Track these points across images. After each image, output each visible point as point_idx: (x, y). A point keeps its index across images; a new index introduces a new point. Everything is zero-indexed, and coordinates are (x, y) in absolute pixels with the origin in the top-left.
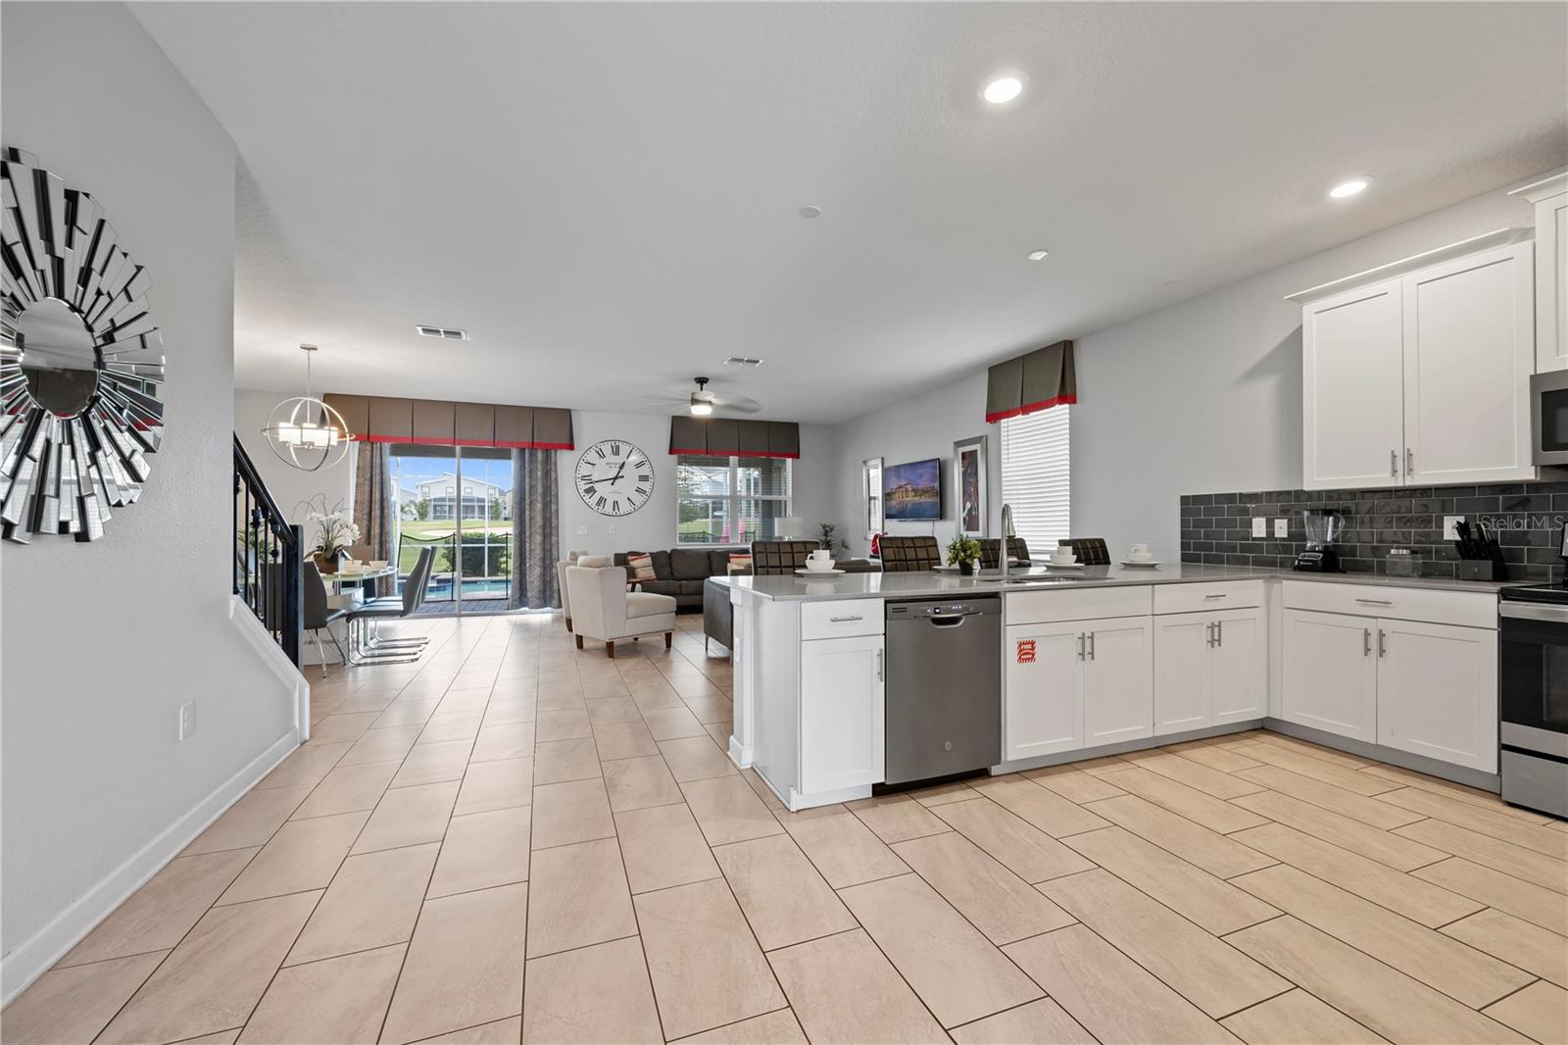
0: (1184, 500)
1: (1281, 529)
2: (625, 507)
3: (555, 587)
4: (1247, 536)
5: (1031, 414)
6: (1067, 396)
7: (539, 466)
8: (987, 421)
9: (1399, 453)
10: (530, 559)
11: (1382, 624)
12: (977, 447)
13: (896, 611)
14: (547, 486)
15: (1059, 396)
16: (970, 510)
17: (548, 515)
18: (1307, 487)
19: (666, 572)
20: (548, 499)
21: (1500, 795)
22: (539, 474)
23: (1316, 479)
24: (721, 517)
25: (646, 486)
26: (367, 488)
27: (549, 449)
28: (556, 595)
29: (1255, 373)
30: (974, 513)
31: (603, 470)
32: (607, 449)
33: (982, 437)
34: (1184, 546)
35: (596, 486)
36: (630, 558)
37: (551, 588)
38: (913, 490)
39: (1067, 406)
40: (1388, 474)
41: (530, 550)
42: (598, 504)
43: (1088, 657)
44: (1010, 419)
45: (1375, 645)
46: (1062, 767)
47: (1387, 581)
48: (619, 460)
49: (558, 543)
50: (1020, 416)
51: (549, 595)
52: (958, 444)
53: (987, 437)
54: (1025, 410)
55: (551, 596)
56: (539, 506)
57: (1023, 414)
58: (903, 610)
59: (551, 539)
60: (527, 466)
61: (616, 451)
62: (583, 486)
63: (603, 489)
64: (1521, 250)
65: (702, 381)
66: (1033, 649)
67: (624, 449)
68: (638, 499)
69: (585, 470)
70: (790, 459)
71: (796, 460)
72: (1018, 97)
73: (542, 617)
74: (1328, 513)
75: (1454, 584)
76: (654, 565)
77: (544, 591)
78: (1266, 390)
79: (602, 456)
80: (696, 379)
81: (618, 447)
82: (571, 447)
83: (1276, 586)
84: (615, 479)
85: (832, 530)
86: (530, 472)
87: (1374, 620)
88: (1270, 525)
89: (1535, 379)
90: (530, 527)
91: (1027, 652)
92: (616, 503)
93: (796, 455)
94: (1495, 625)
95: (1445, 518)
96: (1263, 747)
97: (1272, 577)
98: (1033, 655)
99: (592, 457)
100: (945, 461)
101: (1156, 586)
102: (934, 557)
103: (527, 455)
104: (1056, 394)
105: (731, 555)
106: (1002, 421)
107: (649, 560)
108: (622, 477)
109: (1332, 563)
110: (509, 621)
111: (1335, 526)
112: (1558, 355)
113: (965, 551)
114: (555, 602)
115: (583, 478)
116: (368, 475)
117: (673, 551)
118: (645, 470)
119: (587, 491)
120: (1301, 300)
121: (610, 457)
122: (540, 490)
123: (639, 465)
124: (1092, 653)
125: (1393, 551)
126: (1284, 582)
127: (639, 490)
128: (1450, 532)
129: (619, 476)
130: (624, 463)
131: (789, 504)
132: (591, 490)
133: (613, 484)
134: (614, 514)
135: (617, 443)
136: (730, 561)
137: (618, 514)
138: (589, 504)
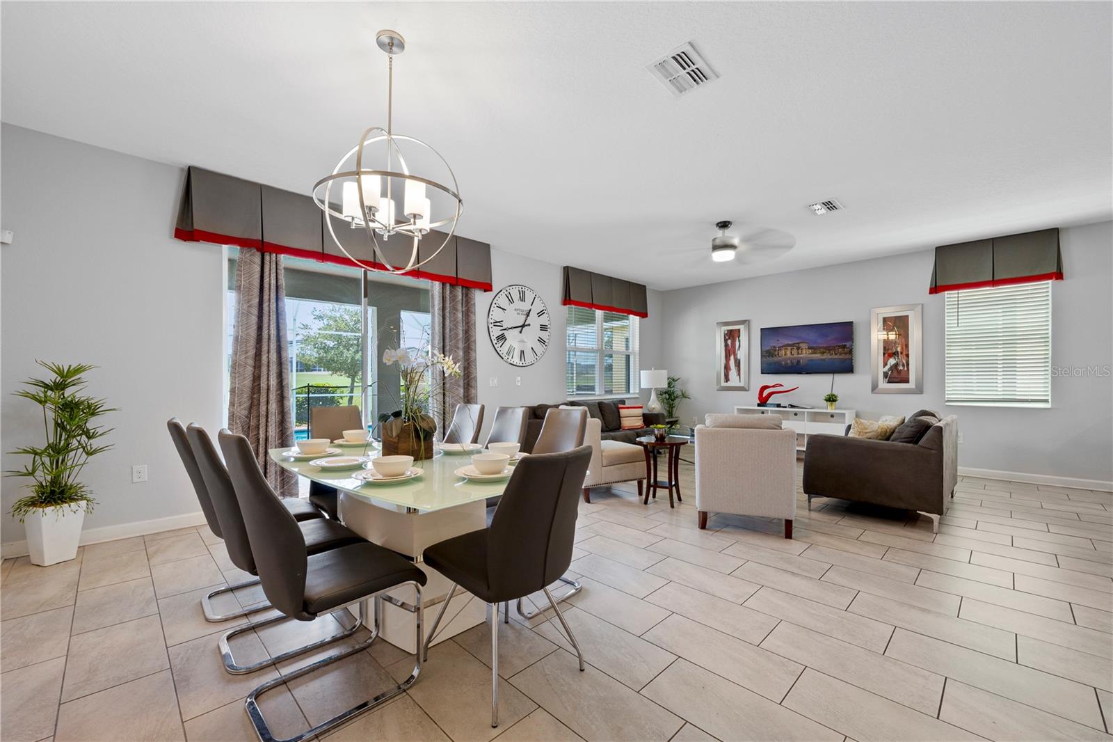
2: (529, 357)
7: (459, 306)
8: (932, 291)
12: (908, 313)
15: (1056, 272)
16: (894, 366)
25: (544, 335)
26: (254, 319)
27: (468, 286)
30: (901, 368)
31: (512, 317)
32: (515, 294)
33: (917, 305)
35: (507, 334)
42: (508, 353)
48: (525, 306)
50: (983, 289)
53: (923, 305)
54: (993, 283)
56: (461, 354)
57: (989, 287)
61: (523, 297)
62: (496, 332)
63: (512, 338)
65: (724, 225)
67: (529, 296)
68: (539, 348)
69: (497, 315)
70: (638, 317)
71: (642, 317)
79: (512, 301)
80: (718, 224)
81: (524, 292)
82: (487, 287)
84: (523, 326)
92: (522, 353)
99: (502, 300)
100: (855, 324)
103: (448, 292)
104: (1053, 271)
105: (620, 406)
106: (951, 292)
108: (529, 325)
115: (495, 323)
116: (256, 300)
118: (545, 319)
119: (498, 339)
121: (518, 304)
123: (539, 314)
127: (541, 341)
129: (526, 323)
130: (530, 310)
131: (635, 358)
132: (502, 338)
133: (521, 332)
134: (521, 365)
135: (523, 289)
136: (619, 412)
137: (524, 365)
138: (500, 353)
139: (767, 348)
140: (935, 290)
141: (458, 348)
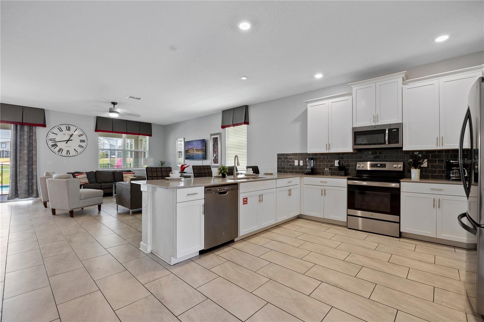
0: (278, 155)
1: (301, 163)
2: (72, 153)
3: (35, 188)
4: (294, 165)
5: (236, 127)
6: (247, 123)
7: (26, 134)
8: (222, 128)
9: (327, 144)
10: (20, 176)
11: (325, 187)
12: (218, 136)
13: (208, 190)
14: (30, 143)
15: (244, 122)
16: (215, 157)
17: (31, 156)
18: (308, 152)
19: (94, 180)
20: (31, 148)
21: (347, 227)
22: (26, 137)
23: (311, 150)
24: (115, 158)
25: (83, 144)
27: (32, 125)
28: (35, 192)
29: (296, 120)
30: (217, 158)
31: (61, 137)
32: (64, 128)
33: (219, 133)
34: (278, 168)
35: (58, 144)
36: (76, 174)
37: (32, 189)
38: (196, 150)
39: (246, 125)
40: (325, 150)
41: (20, 171)
42: (59, 151)
43: (261, 201)
44: (229, 128)
45: (324, 193)
46: (254, 236)
47: (324, 176)
48: (70, 133)
49: (36, 169)
50: (232, 127)
51: (31, 192)
52: (211, 135)
53: (221, 133)
54: (234, 125)
55: (32, 192)
56: (26, 152)
57: (233, 127)
58: (210, 190)
59: (32, 167)
60: (18, 133)
61: (69, 129)
62: (51, 143)
63: (60, 145)
64: (350, 98)
65: (114, 104)
66: (247, 200)
67: (73, 128)
68: (80, 150)
69: (52, 136)
70: (148, 137)
71: (150, 137)
72: (249, 29)
73: (28, 202)
74: (312, 159)
75: (337, 177)
76: (88, 177)
77: (28, 190)
78: (298, 126)
79: (61, 131)
80: (111, 102)
82: (44, 126)
83: (302, 179)
84: (68, 140)
85: (164, 163)
86: (20, 136)
87: (323, 187)
88: (299, 162)
89: (353, 128)
90: (20, 161)
91: (245, 201)
92: (68, 151)
93: (150, 135)
94: (346, 186)
95: (335, 161)
96: (300, 222)
97: (301, 176)
98: (247, 202)
99: (56, 130)
100: (207, 140)
101: (277, 180)
102: (210, 172)
103: (19, 128)
104: (243, 121)
105: (123, 173)
106: (226, 128)
107: (85, 175)
108: (72, 140)
109: (313, 172)
110: (9, 206)
111: (313, 163)
112: (356, 123)
113: (224, 170)
114: (35, 195)
115: (51, 140)
117: (97, 171)
118: (83, 138)
119: (53, 146)
120: (307, 103)
121: (65, 131)
122: (26, 144)
123: (80, 136)
124: (262, 200)
125: (326, 169)
126: (304, 178)
127: (80, 146)
128: (336, 164)
129: (70, 139)
130: (73, 134)
131: (147, 153)
132: (55, 145)
133: (66, 143)
134: (67, 156)
135: (69, 126)
136: (123, 175)
137: (69, 156)
138: (54, 151)
139: (186, 150)
140: (223, 127)
141: (24, 149)
